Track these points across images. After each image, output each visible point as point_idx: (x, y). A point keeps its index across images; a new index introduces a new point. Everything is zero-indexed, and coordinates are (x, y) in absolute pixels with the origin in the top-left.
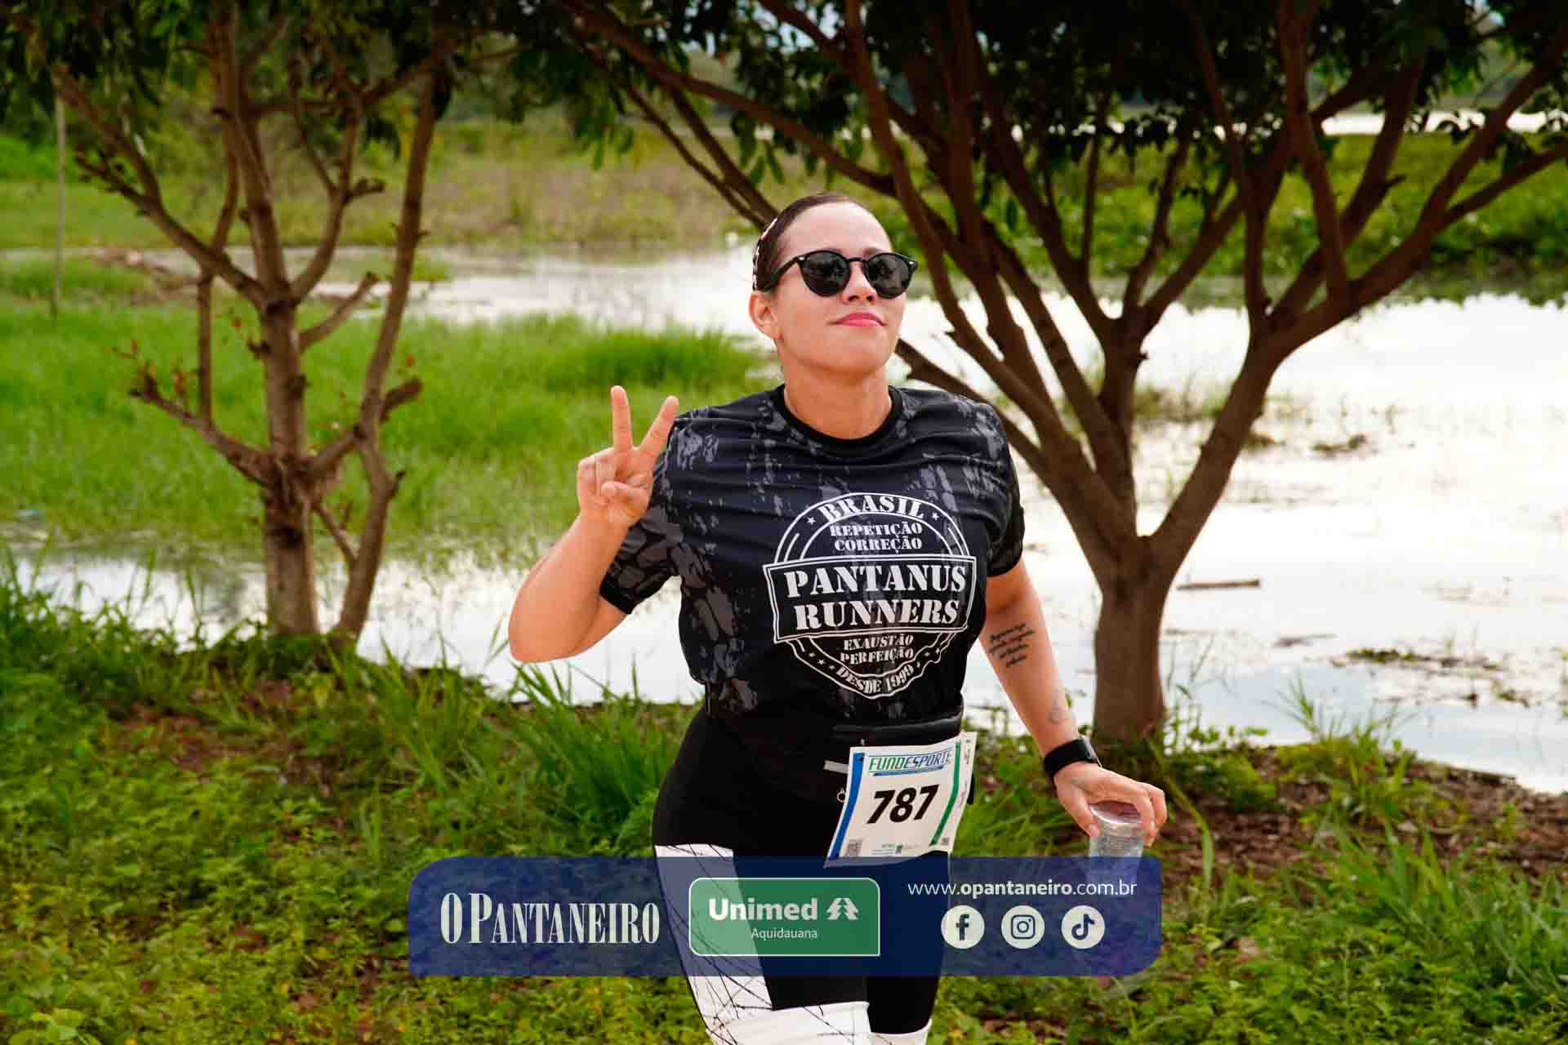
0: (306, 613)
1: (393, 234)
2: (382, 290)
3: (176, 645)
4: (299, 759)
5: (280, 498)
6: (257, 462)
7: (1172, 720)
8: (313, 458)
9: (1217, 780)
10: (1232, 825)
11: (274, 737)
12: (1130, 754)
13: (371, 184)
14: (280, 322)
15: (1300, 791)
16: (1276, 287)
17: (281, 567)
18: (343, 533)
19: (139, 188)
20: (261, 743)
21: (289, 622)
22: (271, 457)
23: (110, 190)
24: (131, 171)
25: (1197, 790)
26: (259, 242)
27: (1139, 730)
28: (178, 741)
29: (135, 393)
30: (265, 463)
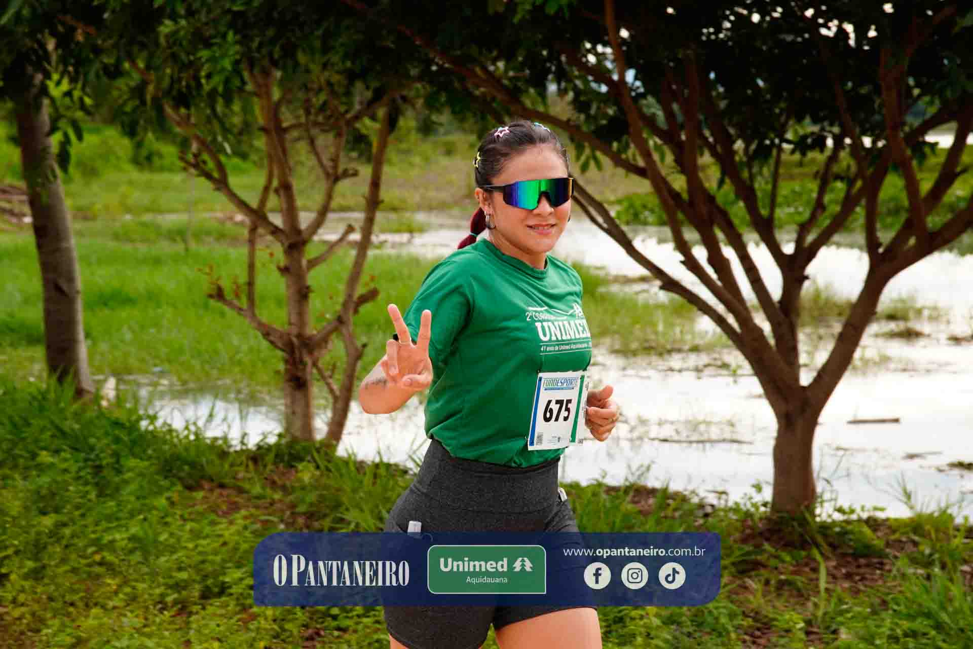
0: (308, 428)
1: (363, 202)
2: (356, 236)
3: (230, 446)
4: (292, 513)
5: (294, 359)
6: (281, 337)
7: (819, 500)
8: (314, 335)
9: (847, 537)
10: (855, 564)
11: (280, 501)
12: (793, 519)
13: (351, 172)
14: (295, 255)
15: (902, 545)
16: (885, 236)
17: (293, 402)
18: (330, 381)
19: (216, 175)
20: (272, 504)
21: (298, 434)
22: (289, 335)
23: (199, 176)
24: (211, 165)
25: (836, 543)
26: (285, 206)
27: (799, 506)
28: (224, 501)
29: (211, 297)
30: (285, 338)
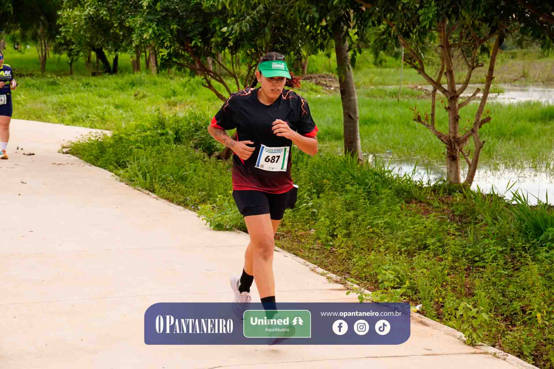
0: (457, 178)
1: (485, 79)
3: (423, 185)
5: (451, 148)
6: (446, 138)
8: (460, 137)
13: (480, 64)
14: (453, 102)
17: (450, 167)
18: (468, 157)
19: (419, 67)
21: (453, 181)
22: (449, 137)
23: (411, 68)
24: (417, 63)
26: (449, 81)
28: (422, 209)
29: (415, 120)
30: (448, 138)
